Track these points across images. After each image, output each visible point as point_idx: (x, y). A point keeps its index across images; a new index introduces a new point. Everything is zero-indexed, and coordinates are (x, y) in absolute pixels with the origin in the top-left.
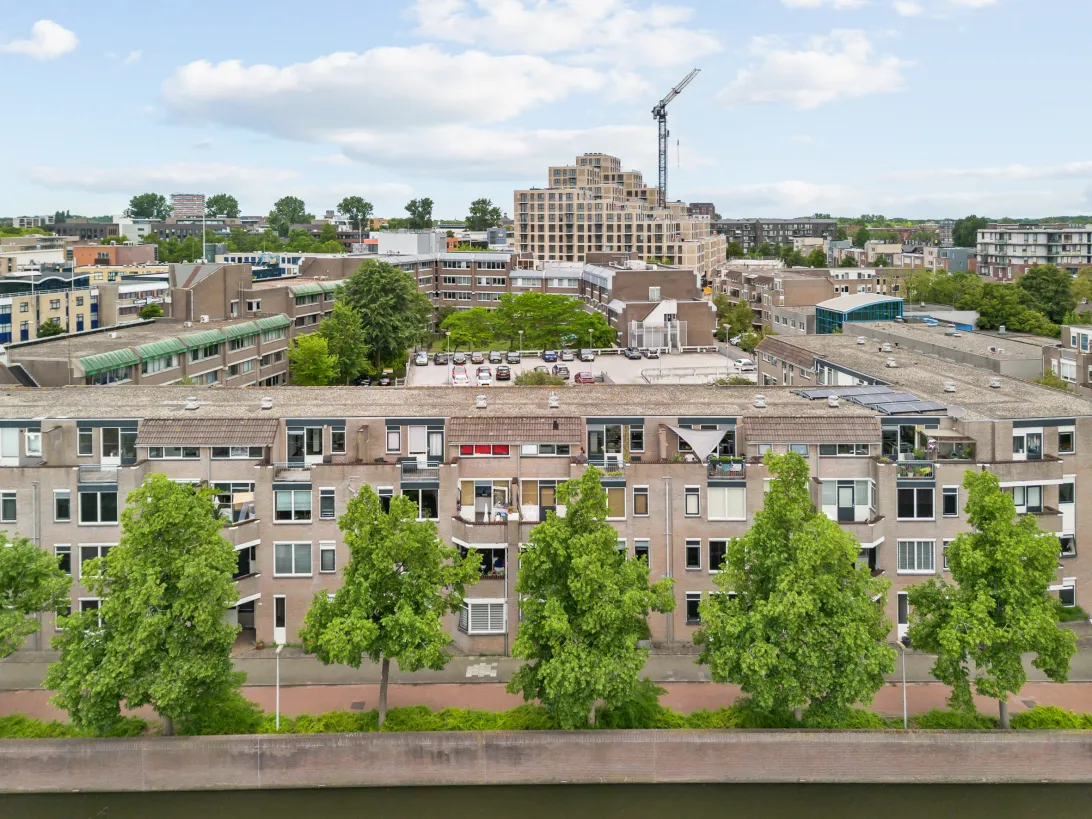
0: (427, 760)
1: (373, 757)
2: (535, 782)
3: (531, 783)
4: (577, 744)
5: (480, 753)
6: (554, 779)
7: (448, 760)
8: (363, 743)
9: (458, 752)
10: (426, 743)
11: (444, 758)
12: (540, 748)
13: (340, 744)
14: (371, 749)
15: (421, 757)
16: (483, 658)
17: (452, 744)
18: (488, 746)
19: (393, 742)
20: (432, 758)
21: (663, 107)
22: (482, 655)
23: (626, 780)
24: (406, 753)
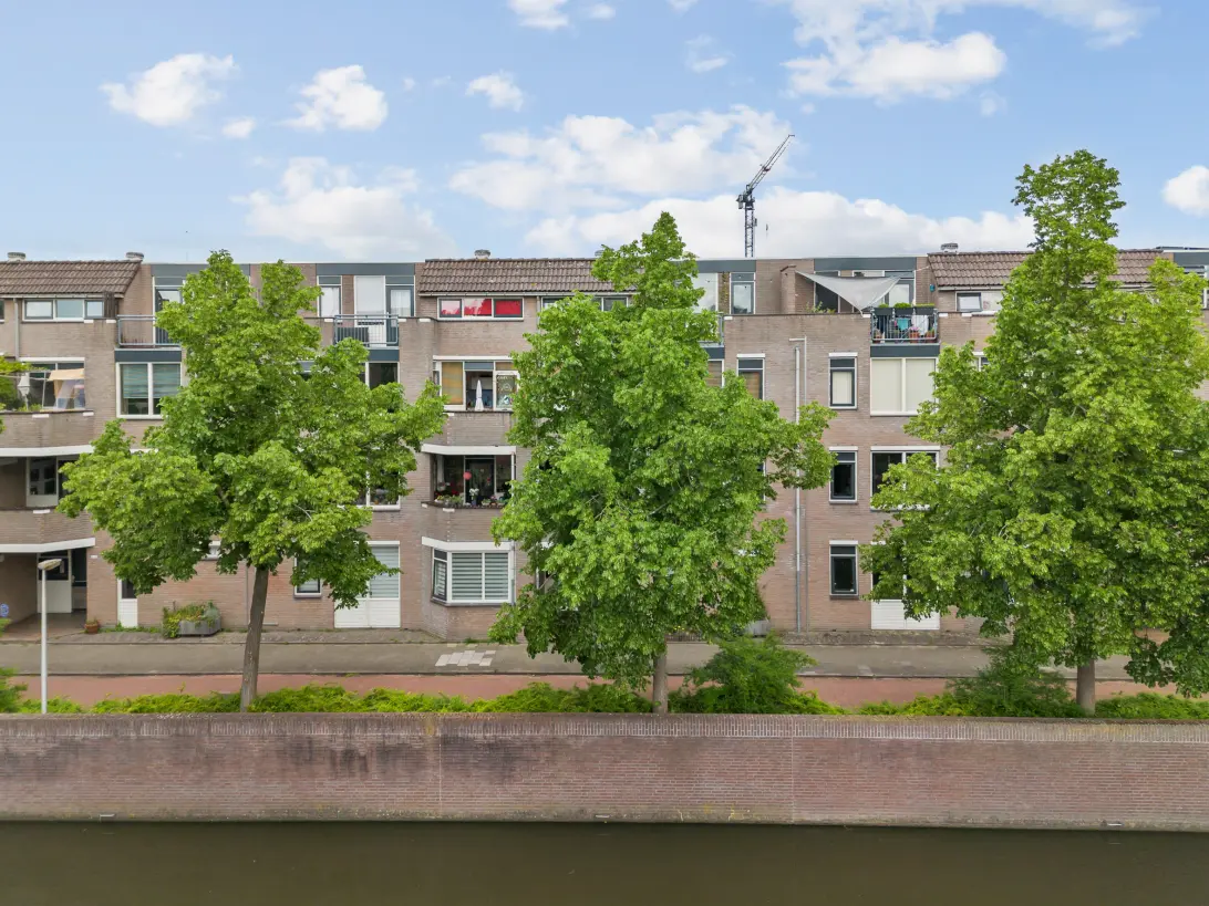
0: (323, 768)
1: (211, 761)
2: (544, 817)
3: (535, 818)
4: (629, 739)
5: (430, 757)
6: (582, 811)
7: (365, 768)
8: (192, 731)
9: (386, 753)
10: (322, 733)
11: (357, 764)
12: (554, 747)
13: (145, 732)
14: (207, 744)
15: (310, 761)
16: (470, 645)
17: (374, 735)
18: (446, 742)
19: (251, 731)
20: (334, 764)
21: (750, 192)
22: (470, 641)
23: (734, 816)
24: (281, 753)
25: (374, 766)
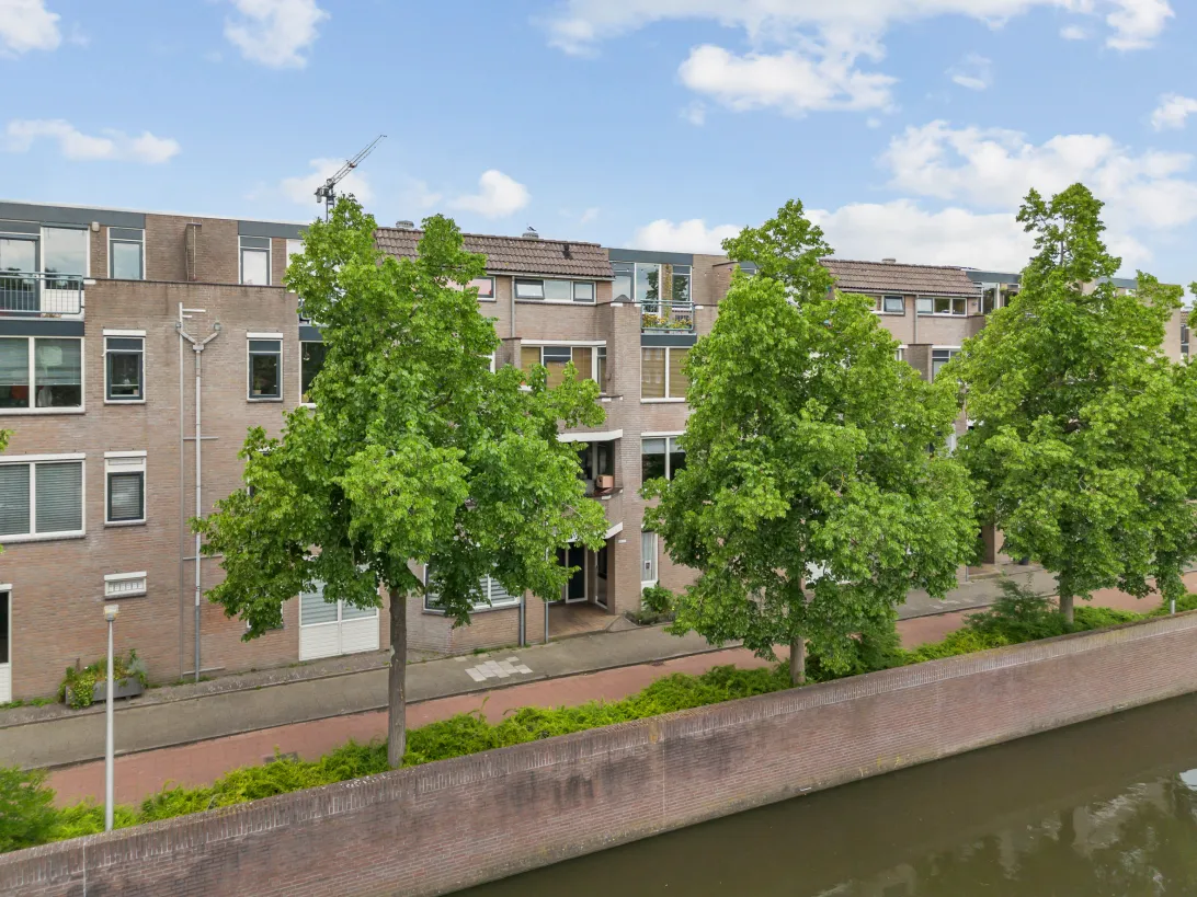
0: (546, 805)
5: (654, 766)
6: (786, 788)
7: (590, 794)
8: (395, 794)
9: (610, 771)
11: (582, 790)
12: (763, 729)
13: (333, 810)
14: (416, 806)
17: (599, 755)
18: (668, 746)
21: (331, 187)
25: (599, 789)
